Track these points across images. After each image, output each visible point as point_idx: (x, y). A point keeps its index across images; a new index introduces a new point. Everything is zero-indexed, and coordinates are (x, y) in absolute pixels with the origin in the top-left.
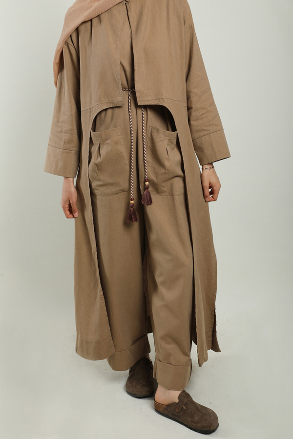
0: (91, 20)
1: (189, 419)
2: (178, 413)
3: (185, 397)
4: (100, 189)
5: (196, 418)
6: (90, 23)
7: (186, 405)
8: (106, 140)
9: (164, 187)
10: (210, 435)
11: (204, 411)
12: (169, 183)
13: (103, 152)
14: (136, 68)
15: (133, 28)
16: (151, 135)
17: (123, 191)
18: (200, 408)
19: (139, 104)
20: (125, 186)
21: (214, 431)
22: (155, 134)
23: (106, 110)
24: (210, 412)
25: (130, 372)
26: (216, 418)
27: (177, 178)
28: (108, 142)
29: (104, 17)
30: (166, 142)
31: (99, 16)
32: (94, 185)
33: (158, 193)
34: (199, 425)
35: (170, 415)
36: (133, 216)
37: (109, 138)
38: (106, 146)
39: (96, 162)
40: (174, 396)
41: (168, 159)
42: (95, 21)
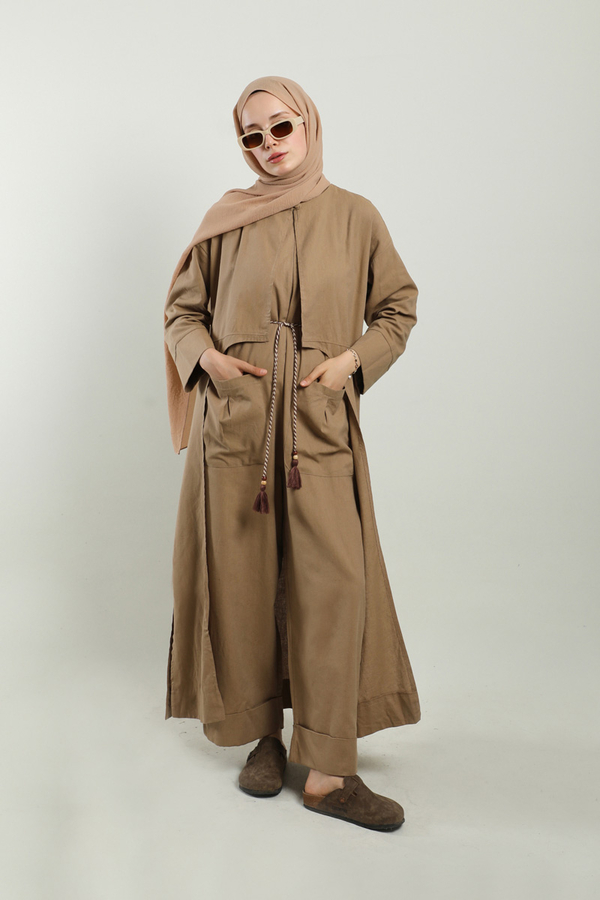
1: (362, 811)
5: (373, 808)
7: (355, 791)
8: (237, 390)
13: (233, 409)
15: (300, 243)
16: (304, 390)
17: (257, 463)
22: (310, 389)
23: (242, 343)
28: (242, 393)
31: (253, 223)
35: (330, 811)
38: (238, 398)
39: (224, 420)
40: (335, 783)
42: (247, 230)
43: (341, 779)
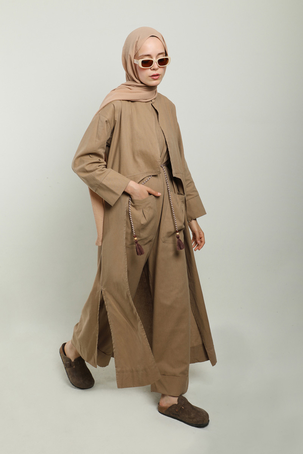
1: (187, 417)
2: (177, 412)
5: (192, 415)
7: (184, 406)
19: (173, 175)
26: (207, 415)
43: (177, 399)
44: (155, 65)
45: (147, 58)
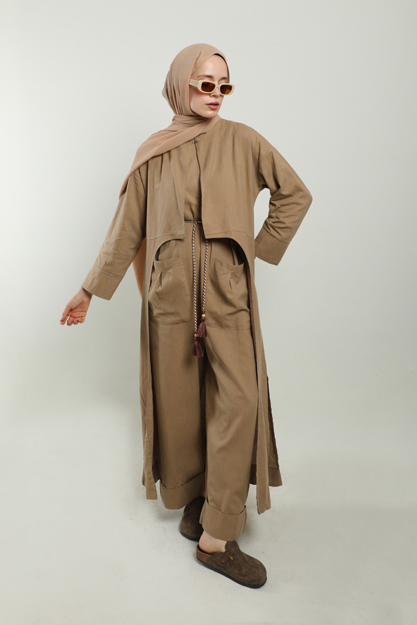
0: (162, 155)
1: (237, 572)
2: (223, 564)
3: (232, 546)
4: (161, 317)
5: (244, 571)
6: (160, 158)
7: (233, 555)
8: (168, 269)
9: (227, 320)
10: (259, 589)
11: (252, 563)
12: (234, 317)
13: (164, 281)
14: (203, 203)
16: (215, 267)
17: (183, 321)
18: (247, 559)
19: (207, 237)
20: (186, 316)
21: (262, 585)
22: (218, 267)
24: (258, 563)
25: (185, 510)
26: (264, 570)
27: (243, 312)
28: (170, 271)
29: (174, 153)
30: (229, 275)
31: (169, 152)
32: (155, 312)
33: (222, 326)
34: (247, 578)
35: (215, 566)
36: (197, 351)
37: (171, 268)
38: (167, 275)
39: (158, 290)
40: (220, 545)
41: (231, 293)
42: (166, 156)
43: (224, 543)
44: (217, 91)
45: (207, 80)
